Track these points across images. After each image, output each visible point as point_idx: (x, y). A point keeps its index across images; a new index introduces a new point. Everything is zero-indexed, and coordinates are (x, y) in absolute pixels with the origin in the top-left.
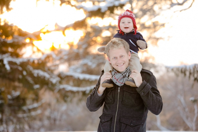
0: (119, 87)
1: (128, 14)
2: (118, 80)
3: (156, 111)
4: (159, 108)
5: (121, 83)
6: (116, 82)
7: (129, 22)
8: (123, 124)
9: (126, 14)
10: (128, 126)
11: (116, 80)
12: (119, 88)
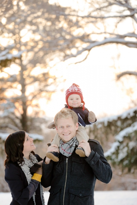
0: (67, 157)
1: (76, 90)
2: (66, 150)
3: (107, 179)
4: (109, 176)
5: (68, 153)
6: (64, 153)
7: (77, 99)
8: (72, 195)
9: (73, 90)
10: (76, 196)
11: (64, 151)
12: (67, 159)
